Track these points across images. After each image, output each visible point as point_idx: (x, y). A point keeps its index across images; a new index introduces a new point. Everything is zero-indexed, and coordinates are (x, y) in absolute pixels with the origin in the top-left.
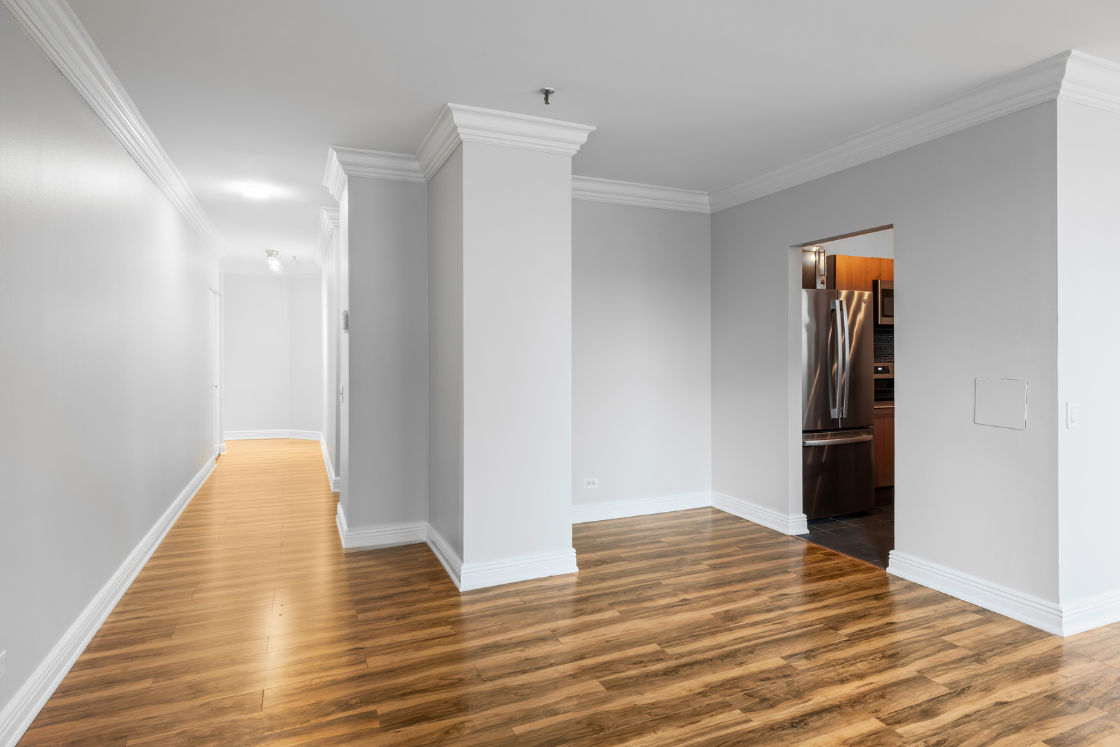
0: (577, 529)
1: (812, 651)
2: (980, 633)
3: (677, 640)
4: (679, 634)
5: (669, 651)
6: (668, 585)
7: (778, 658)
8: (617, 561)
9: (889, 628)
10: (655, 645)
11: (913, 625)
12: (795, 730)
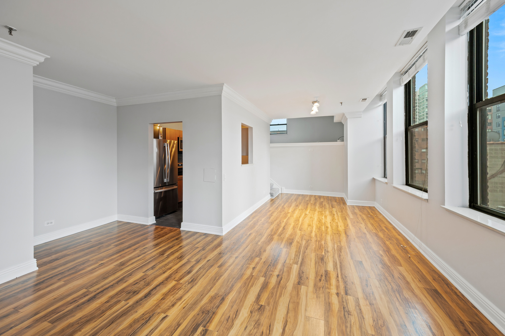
0: (36, 248)
1: (154, 266)
2: (205, 241)
3: (96, 283)
4: (97, 280)
5: (91, 290)
6: (93, 260)
7: (142, 273)
8: (64, 257)
9: (181, 248)
10: (84, 289)
11: (187, 245)
12: (146, 298)
